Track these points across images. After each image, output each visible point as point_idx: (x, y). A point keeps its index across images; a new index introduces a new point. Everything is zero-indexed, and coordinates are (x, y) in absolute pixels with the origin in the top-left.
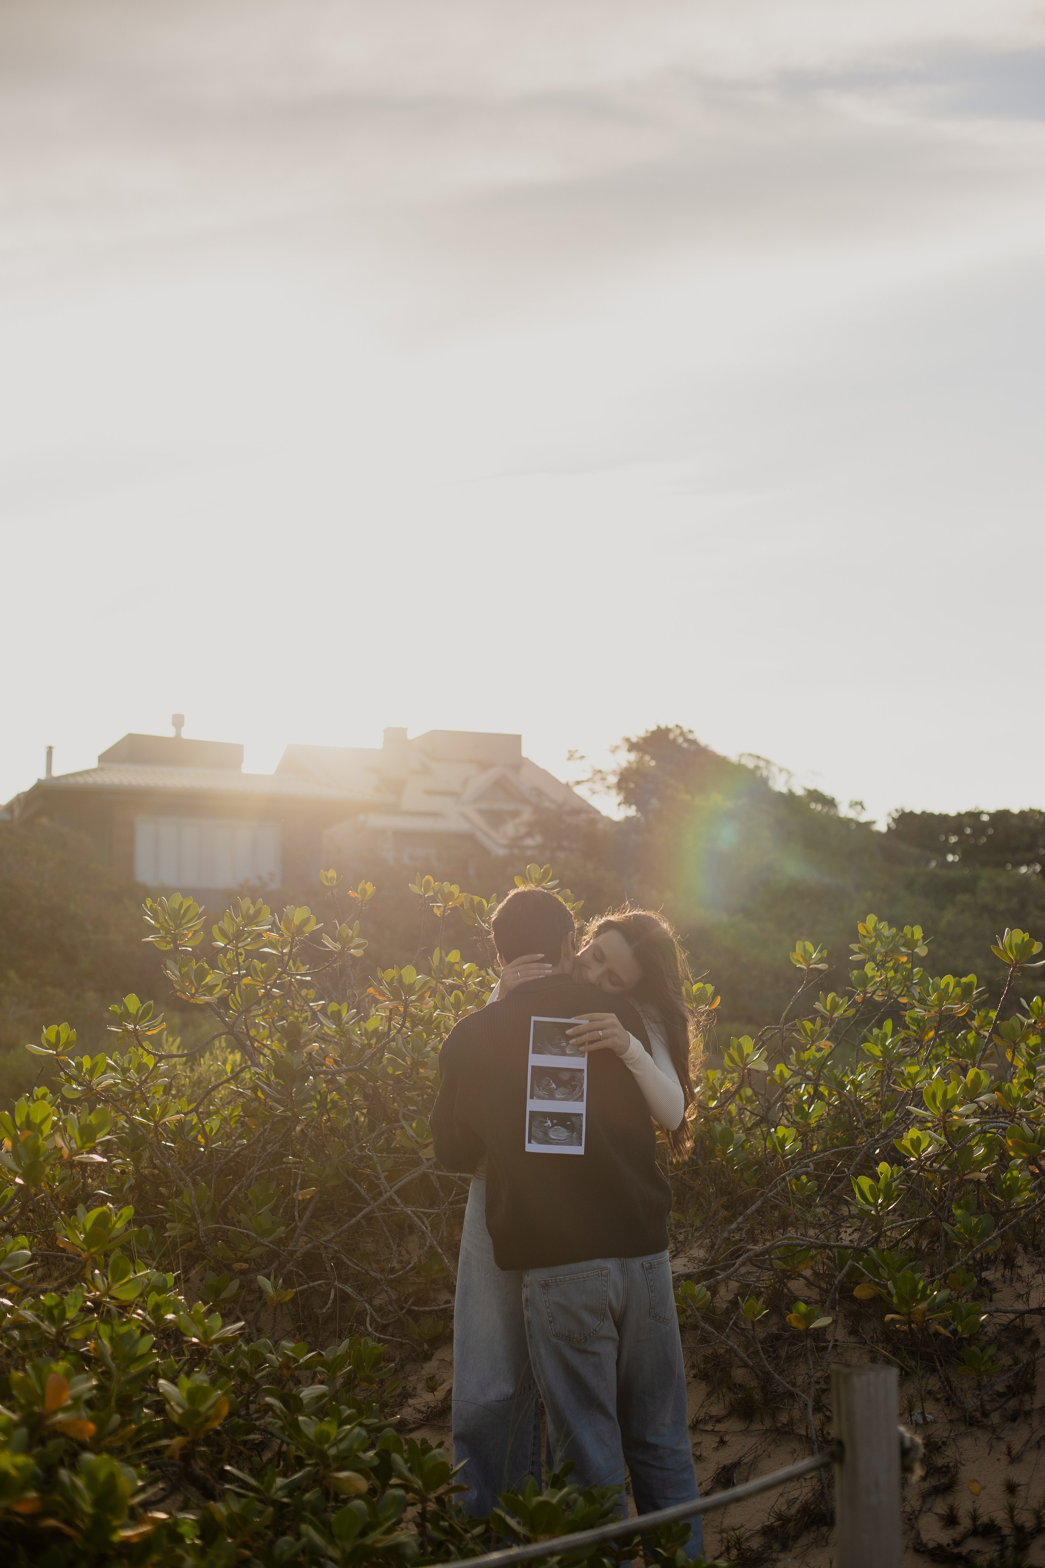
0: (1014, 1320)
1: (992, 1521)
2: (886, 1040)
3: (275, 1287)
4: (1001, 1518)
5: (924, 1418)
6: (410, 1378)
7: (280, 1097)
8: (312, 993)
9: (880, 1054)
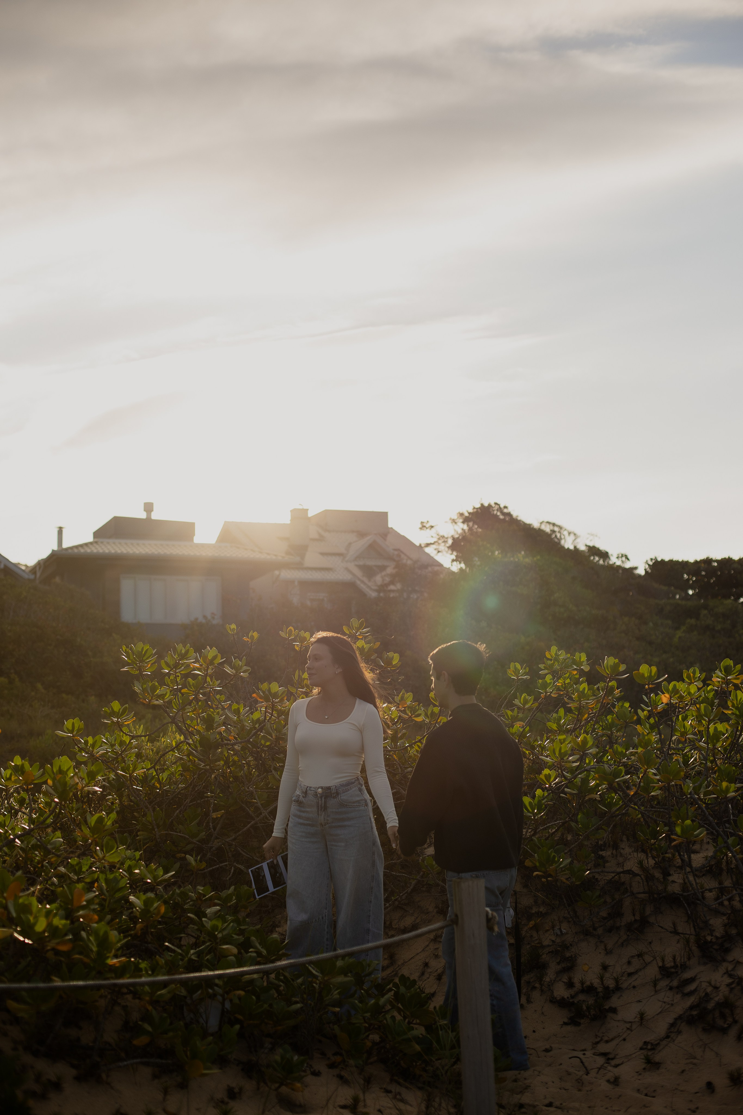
0: (614, 877)
1: (592, 984)
2: (560, 720)
3: (196, 861)
4: (596, 982)
5: (561, 931)
6: (277, 917)
7: (202, 757)
8: (223, 697)
9: (556, 729)
